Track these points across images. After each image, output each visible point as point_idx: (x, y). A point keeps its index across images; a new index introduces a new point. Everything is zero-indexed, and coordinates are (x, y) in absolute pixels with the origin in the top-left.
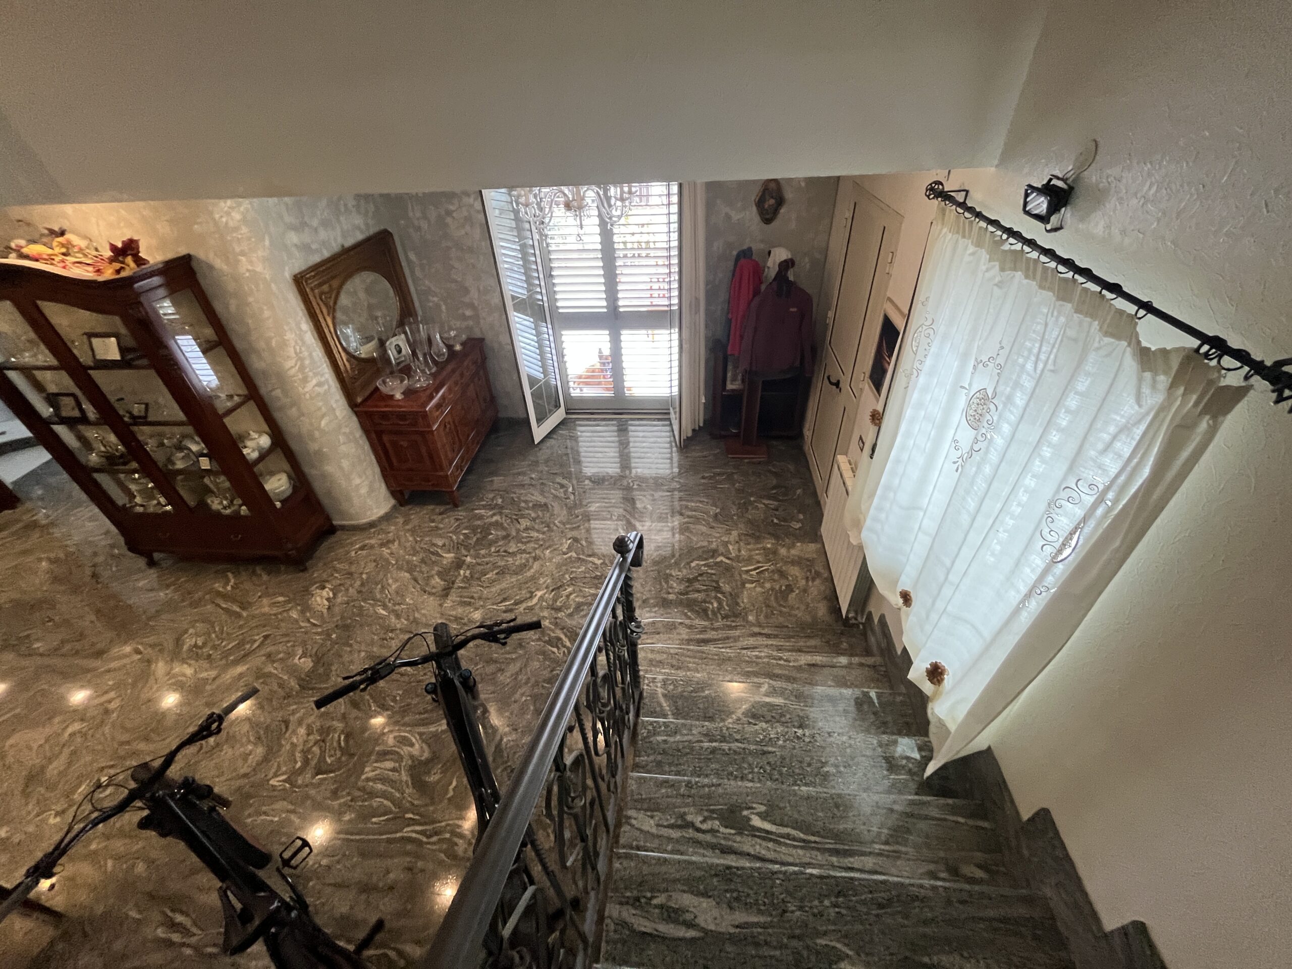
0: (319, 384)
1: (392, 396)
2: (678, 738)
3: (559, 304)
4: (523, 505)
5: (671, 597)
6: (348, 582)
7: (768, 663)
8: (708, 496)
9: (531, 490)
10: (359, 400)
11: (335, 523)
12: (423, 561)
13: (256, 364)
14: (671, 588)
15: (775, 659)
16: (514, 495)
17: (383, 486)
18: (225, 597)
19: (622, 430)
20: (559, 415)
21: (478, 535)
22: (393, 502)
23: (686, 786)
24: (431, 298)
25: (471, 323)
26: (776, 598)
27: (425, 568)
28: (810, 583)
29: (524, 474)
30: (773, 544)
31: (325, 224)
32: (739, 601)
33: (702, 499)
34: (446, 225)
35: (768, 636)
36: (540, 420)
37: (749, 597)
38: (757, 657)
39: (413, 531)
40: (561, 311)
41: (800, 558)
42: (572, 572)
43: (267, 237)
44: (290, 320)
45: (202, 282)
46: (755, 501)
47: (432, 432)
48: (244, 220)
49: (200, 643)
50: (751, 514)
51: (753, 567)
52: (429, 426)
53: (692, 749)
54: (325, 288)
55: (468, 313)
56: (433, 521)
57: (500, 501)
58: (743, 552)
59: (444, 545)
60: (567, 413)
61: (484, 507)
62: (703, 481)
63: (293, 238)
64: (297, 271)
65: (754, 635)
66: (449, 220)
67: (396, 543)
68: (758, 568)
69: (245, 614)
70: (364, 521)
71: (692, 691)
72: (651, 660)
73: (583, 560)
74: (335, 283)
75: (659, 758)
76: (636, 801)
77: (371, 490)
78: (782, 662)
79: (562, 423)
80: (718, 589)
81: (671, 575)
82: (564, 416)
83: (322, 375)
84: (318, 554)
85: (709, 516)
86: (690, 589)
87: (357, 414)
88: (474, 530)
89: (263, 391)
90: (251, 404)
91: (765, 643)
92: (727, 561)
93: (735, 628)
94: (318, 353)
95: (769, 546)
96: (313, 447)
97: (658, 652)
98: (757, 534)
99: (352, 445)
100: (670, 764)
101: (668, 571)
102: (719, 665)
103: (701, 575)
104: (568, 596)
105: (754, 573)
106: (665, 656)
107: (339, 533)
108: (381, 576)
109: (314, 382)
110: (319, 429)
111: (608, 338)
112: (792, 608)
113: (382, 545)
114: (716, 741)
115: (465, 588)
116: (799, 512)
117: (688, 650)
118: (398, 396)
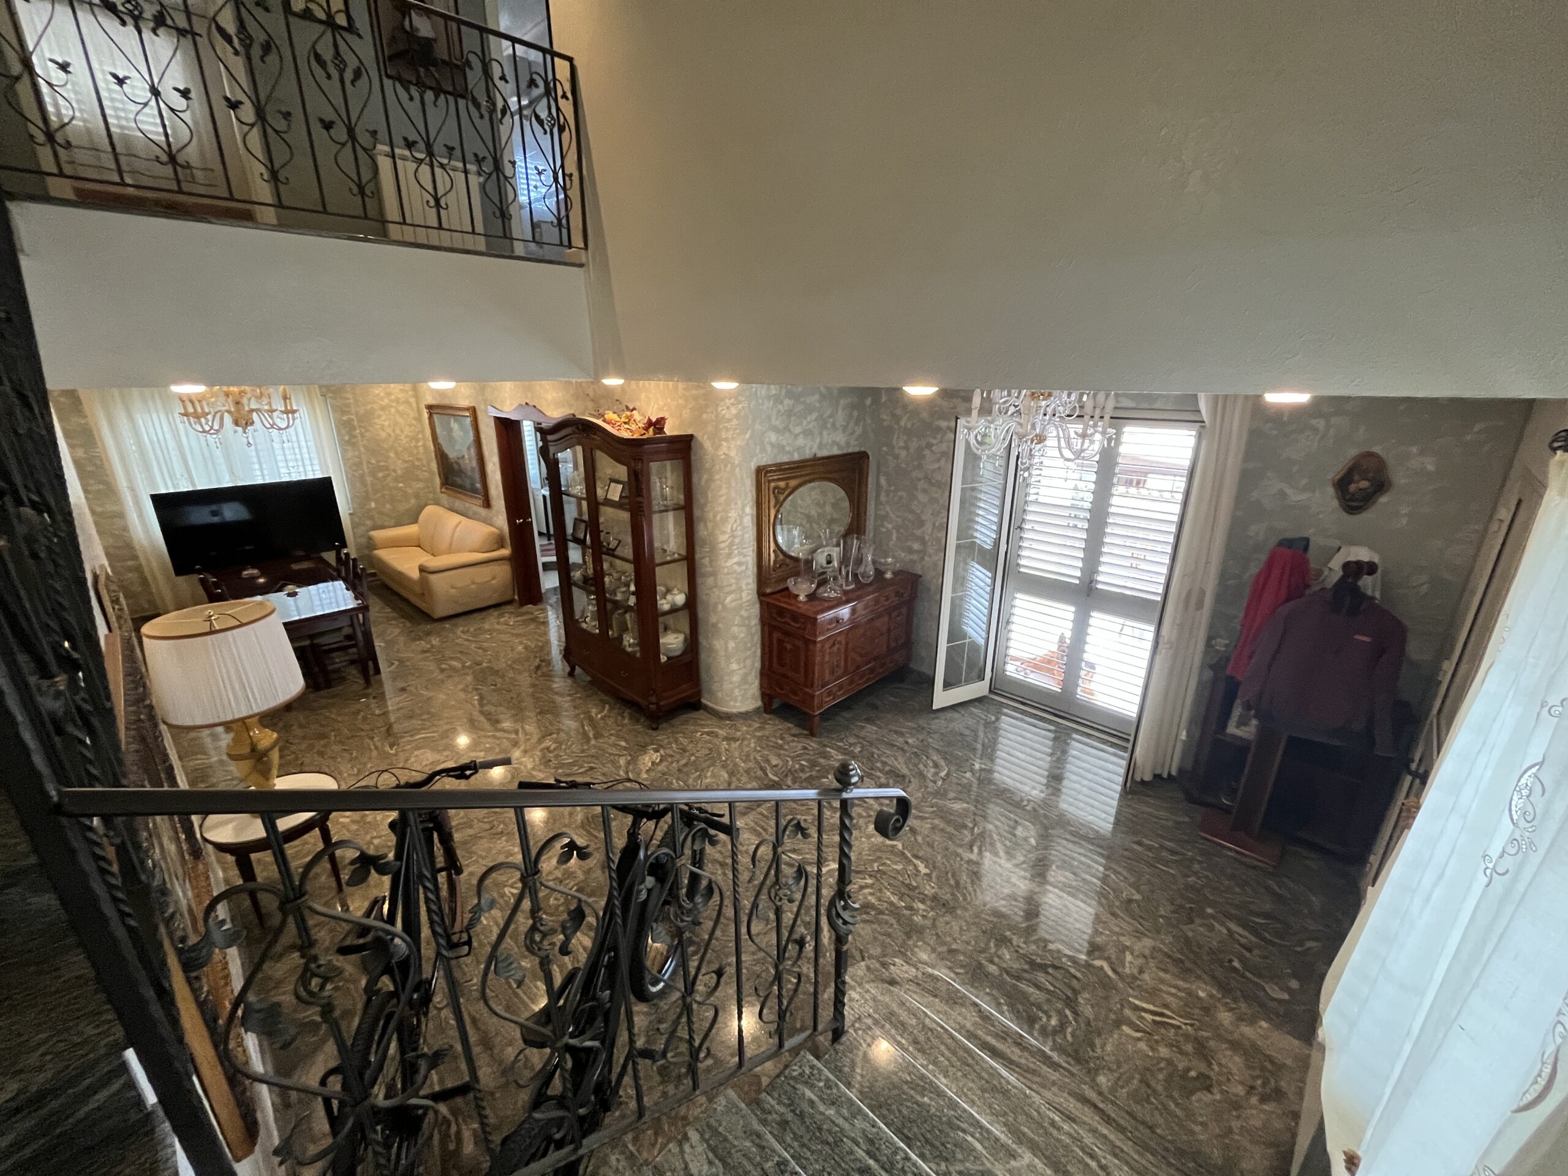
0: (739, 564)
1: (798, 596)
2: (831, 1112)
3: (1022, 562)
4: (879, 765)
5: (992, 969)
6: (678, 756)
7: (1066, 1147)
8: (1130, 870)
9: (899, 754)
10: (768, 591)
11: (703, 701)
12: (747, 772)
13: (701, 531)
14: (999, 957)
15: (1082, 1150)
16: (875, 751)
17: (757, 683)
18: (591, 719)
19: (1061, 741)
20: (979, 689)
21: (814, 773)
22: (759, 703)
23: (778, 1164)
24: (886, 523)
25: (915, 557)
26: (1168, 1080)
27: (744, 779)
28: (1254, 1100)
29: (901, 734)
30: (1211, 996)
31: (807, 433)
32: (1098, 1042)
33: (1120, 870)
34: (924, 457)
35: (1108, 1120)
36: (947, 685)
37: (1119, 1045)
38: (1053, 1123)
39: (760, 739)
40: (1022, 570)
41: (1253, 1045)
42: (884, 864)
43: (749, 432)
44: (739, 502)
45: (693, 458)
46: (1213, 917)
47: (815, 642)
48: (737, 416)
49: (552, 748)
50: (1195, 930)
51: (1151, 1007)
52: (816, 636)
53: (838, 1143)
54: (782, 484)
55: (916, 546)
56: (782, 738)
57: (858, 749)
58: (1146, 976)
59: (776, 766)
60: (990, 691)
61: (838, 749)
62: (1136, 847)
63: (773, 437)
64: (763, 463)
65: (1084, 1100)
66: (927, 452)
67: (738, 743)
68: (1162, 1015)
69: (593, 742)
70: (725, 709)
71: (907, 1082)
72: (892, 1013)
73: (907, 858)
74: (793, 483)
75: (790, 1116)
76: (708, 1125)
77: (744, 680)
78: (1093, 1164)
79: (980, 700)
80: (1071, 1003)
81: (1010, 941)
82: (986, 692)
83: (745, 556)
84: (674, 722)
85: (1117, 897)
86: (1026, 975)
87: (761, 602)
88: (813, 764)
89: (698, 556)
90: (684, 564)
91: (1095, 1124)
92: (1110, 973)
93: (1055, 1066)
94: (750, 535)
95: (1201, 994)
96: (713, 619)
97: (909, 1010)
98: (1188, 964)
99: (744, 629)
100: (796, 1137)
101: (1008, 933)
102: (983, 1091)
103: (1055, 967)
104: (862, 888)
105: (1149, 1017)
106: (914, 1022)
107: (701, 711)
108: (704, 765)
109: (736, 560)
110: (723, 604)
111: (1072, 616)
112: (1190, 1115)
113: (726, 739)
114: (877, 1160)
115: (766, 817)
116: (1295, 976)
117: (952, 1037)
118: (802, 598)
